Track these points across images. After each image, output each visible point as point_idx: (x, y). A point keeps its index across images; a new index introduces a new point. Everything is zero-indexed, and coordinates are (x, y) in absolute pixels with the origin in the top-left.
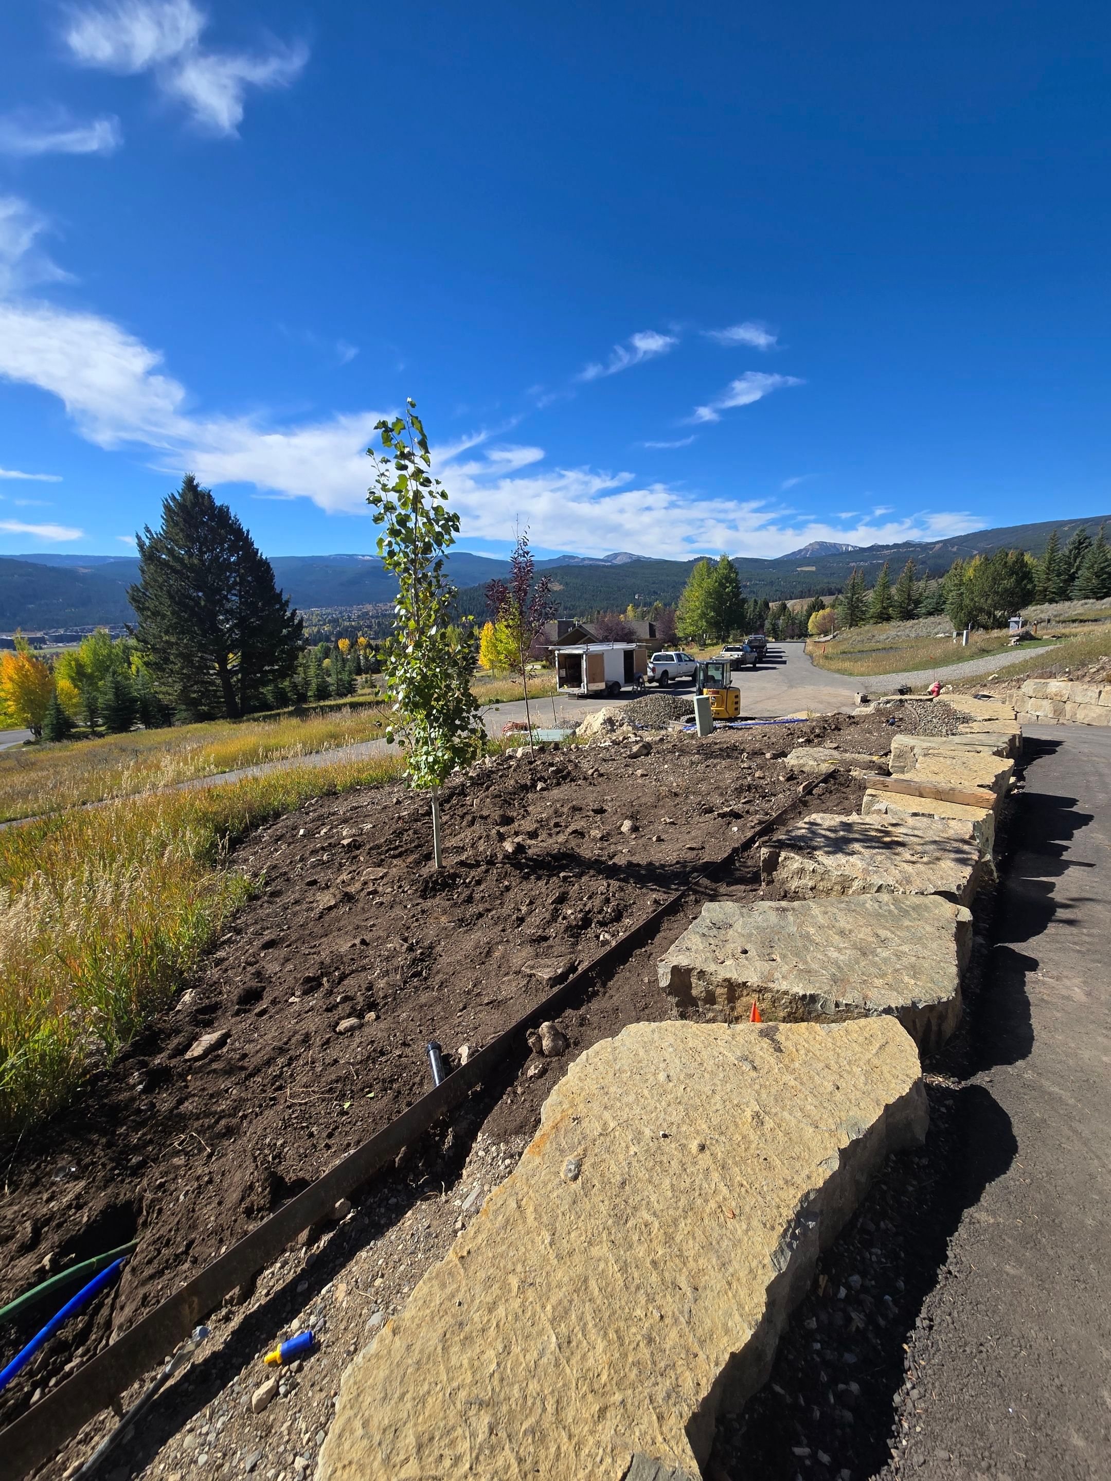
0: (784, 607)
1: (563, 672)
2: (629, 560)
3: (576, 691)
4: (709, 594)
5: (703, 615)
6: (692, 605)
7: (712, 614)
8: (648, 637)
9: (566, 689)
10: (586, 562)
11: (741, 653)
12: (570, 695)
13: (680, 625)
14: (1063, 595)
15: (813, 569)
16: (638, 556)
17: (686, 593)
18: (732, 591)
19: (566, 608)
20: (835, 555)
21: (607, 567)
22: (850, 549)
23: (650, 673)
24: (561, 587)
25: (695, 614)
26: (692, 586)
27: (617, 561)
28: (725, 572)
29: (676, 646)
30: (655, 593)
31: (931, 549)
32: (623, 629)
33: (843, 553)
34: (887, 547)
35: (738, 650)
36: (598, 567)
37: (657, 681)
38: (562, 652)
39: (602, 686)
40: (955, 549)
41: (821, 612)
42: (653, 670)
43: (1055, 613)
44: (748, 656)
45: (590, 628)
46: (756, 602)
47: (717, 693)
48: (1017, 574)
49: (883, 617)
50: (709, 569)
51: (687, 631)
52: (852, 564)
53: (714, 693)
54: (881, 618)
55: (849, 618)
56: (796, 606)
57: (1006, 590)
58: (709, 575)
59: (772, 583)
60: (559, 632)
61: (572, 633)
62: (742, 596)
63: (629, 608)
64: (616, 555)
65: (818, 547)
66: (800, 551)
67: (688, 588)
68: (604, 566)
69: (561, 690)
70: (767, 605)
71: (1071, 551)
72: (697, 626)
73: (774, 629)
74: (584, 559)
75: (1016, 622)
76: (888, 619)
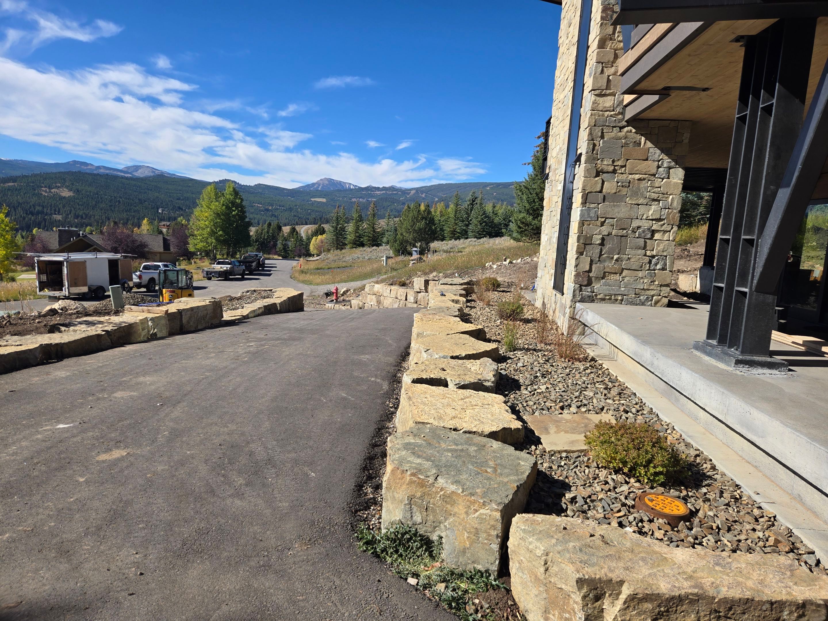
0: (293, 230)
1: (44, 278)
2: (152, 174)
3: (57, 294)
4: (218, 215)
5: (212, 233)
6: (202, 224)
7: (221, 233)
8: (162, 250)
9: (47, 292)
10: (102, 171)
11: (229, 266)
12: (50, 297)
13: (191, 241)
14: (464, 235)
15: (324, 200)
16: (162, 172)
17: (197, 212)
18: (237, 214)
19: (77, 217)
20: (341, 191)
21: (127, 178)
22: (352, 187)
23: (136, 279)
24: (71, 194)
25: (205, 232)
26: (202, 207)
27: (139, 174)
28: (232, 197)
29: (189, 260)
30: (180, 208)
31: (409, 194)
32: (134, 241)
33: (346, 190)
34: (378, 189)
35: (229, 264)
36: (116, 177)
37: (144, 287)
38: (42, 259)
39: (85, 289)
40: (423, 196)
41: (320, 237)
42: (140, 277)
43: (451, 246)
44: (236, 269)
45: (96, 238)
46: (270, 224)
47: (173, 292)
48: (426, 219)
49: (358, 243)
50: (216, 194)
51: (198, 246)
52: (354, 200)
53: (171, 292)
54: (355, 244)
55: (335, 243)
56: (304, 230)
57: (420, 229)
58: (217, 198)
59: (291, 209)
60: (59, 242)
61: (75, 243)
62: (247, 220)
63: (145, 221)
64: (137, 168)
65: (327, 182)
66: (313, 184)
67: (198, 209)
68: (122, 177)
69: (42, 293)
70: (280, 228)
71: (468, 205)
72: (207, 243)
73: (284, 249)
74: (99, 167)
75: (415, 251)
76: (362, 245)
